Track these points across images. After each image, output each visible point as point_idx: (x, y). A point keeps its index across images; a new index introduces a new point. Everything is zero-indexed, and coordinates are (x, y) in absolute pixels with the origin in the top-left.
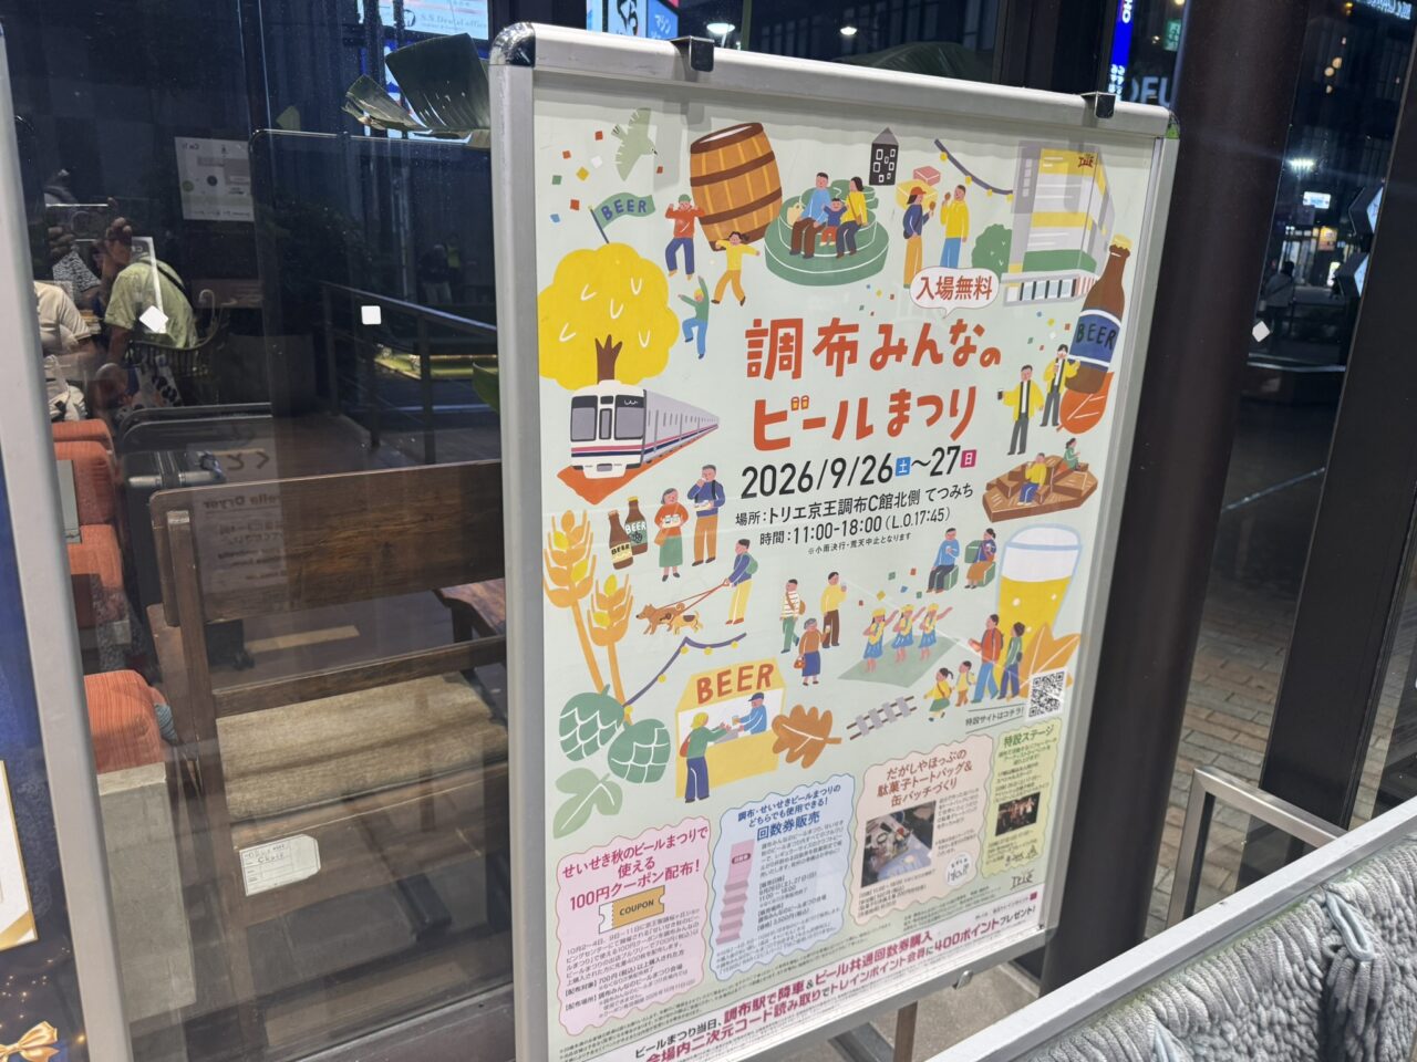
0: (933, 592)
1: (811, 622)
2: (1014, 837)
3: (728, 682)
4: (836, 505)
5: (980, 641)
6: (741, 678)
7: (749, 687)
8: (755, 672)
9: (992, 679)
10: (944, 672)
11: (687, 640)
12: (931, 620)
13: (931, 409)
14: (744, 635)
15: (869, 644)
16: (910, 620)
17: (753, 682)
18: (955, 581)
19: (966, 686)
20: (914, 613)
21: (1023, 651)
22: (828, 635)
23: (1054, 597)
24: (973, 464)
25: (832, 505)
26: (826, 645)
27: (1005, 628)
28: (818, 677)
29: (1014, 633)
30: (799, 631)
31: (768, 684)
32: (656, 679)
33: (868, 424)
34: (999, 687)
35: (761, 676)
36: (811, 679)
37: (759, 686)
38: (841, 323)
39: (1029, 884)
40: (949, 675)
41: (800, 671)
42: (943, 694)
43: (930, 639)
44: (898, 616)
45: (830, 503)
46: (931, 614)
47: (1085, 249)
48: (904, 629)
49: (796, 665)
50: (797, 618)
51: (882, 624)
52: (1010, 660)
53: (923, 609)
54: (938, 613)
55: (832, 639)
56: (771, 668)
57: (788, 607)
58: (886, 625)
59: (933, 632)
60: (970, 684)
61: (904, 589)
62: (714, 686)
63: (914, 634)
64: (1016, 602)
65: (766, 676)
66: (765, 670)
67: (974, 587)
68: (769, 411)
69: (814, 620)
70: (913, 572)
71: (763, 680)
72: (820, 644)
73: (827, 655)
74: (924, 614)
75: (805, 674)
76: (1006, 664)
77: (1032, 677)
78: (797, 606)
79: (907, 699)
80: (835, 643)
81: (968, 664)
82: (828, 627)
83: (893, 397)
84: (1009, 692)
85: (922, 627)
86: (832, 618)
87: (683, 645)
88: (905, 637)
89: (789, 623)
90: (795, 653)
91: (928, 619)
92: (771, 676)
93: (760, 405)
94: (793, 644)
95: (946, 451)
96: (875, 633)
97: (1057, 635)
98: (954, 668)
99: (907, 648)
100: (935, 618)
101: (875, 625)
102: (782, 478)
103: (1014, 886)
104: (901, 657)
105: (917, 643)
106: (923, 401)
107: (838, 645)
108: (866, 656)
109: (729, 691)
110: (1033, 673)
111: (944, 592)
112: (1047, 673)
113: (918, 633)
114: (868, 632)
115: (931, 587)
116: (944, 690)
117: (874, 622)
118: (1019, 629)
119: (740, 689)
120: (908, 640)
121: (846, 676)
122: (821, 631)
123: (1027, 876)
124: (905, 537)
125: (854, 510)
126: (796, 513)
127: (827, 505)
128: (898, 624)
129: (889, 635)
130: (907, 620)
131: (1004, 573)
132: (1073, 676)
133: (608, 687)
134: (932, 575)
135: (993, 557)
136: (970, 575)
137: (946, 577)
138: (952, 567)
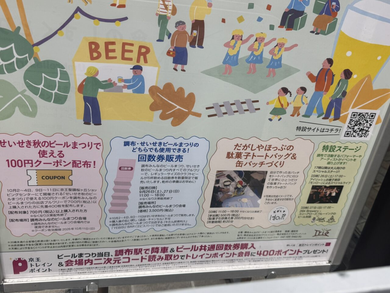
0: (284, 29)
1: (180, 24)
2: (320, 208)
3: (113, 51)
5: (315, 74)
6: (124, 51)
7: (131, 59)
8: (135, 49)
9: (320, 104)
10: (285, 91)
11: (78, 10)
12: (279, 50)
14: (126, 18)
15: (228, 54)
16: (263, 44)
17: (134, 55)
18: (302, 25)
20: (266, 41)
21: (348, 91)
22: (195, 37)
23: (379, 58)
26: (192, 45)
27: (337, 70)
28: (185, 67)
29: (343, 77)
30: (171, 28)
31: (146, 61)
32: (56, 33)
34: (325, 111)
35: (140, 54)
36: (179, 67)
37: (138, 61)
39: (326, 237)
40: (289, 94)
41: (171, 59)
42: (282, 105)
43: (276, 64)
44: (253, 39)
46: (280, 45)
48: (257, 50)
49: (168, 53)
50: (169, 18)
51: (240, 42)
52: (337, 93)
53: (274, 39)
54: (286, 46)
55: (198, 41)
56: (148, 50)
57: (163, 7)
58: (242, 44)
59: (280, 59)
60: (303, 103)
61: (260, 19)
62: (102, 50)
63: (264, 56)
64: (349, 54)
65: (145, 55)
66: (143, 50)
67: (317, 34)
69: (183, 23)
70: (269, 8)
71: (142, 57)
72: (188, 43)
73: (192, 53)
74: (274, 43)
75: (175, 61)
76: (333, 96)
77: (351, 111)
78: (170, 8)
79: (254, 102)
80: (201, 46)
81: (304, 89)
82: (195, 32)
84: (332, 116)
85: (272, 52)
86: (199, 25)
87: (76, 12)
88: (257, 57)
89: (163, 20)
90: (167, 44)
91: (277, 48)
92: (148, 56)
94: (166, 37)
96: (233, 47)
97: (376, 86)
98: (293, 89)
99: (257, 65)
100: (283, 49)
101: (234, 41)
103: (315, 235)
104: (252, 71)
105: (266, 63)
107: (203, 48)
108: (224, 62)
109: (115, 58)
110: (353, 108)
111: (293, 31)
112: (364, 111)
113: (267, 56)
114: (227, 45)
115: (282, 25)
116: (283, 103)
117: (233, 38)
118: (348, 74)
119: (123, 58)
121: (208, 72)
122: (189, 33)
123: (325, 232)
128: (253, 45)
129: (244, 52)
130: (260, 44)
131: (343, 29)
132: (382, 118)
133: (19, 28)
134: (285, 15)
135: (336, 14)
136: (316, 23)
137: (296, 20)
138: (302, 13)
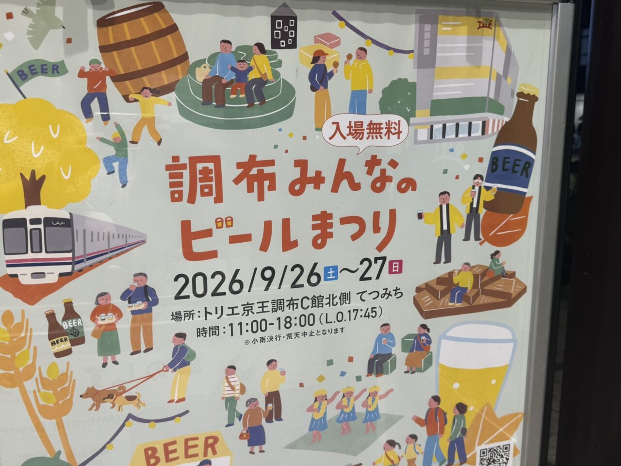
0: (373, 376)
1: (252, 401)
3: (175, 451)
4: (270, 305)
5: (423, 417)
6: (187, 448)
7: (196, 455)
8: (201, 443)
9: (438, 450)
10: (392, 443)
11: (130, 416)
12: (373, 400)
13: (354, 228)
14: (187, 412)
15: (313, 419)
16: (352, 399)
17: (200, 450)
18: (393, 367)
19: (413, 455)
20: (355, 394)
21: (467, 427)
22: (271, 412)
23: (494, 382)
24: (400, 271)
25: (265, 304)
26: (269, 420)
27: (448, 407)
28: (264, 447)
29: (457, 413)
30: (241, 408)
31: (214, 452)
32: (104, 447)
33: (292, 239)
34: (446, 457)
35: (207, 446)
36: (256, 449)
37: (205, 454)
38: (258, 159)
40: (397, 446)
41: (246, 442)
42: (392, 461)
43: (373, 416)
44: (340, 396)
45: (263, 303)
46: (373, 395)
47: (492, 96)
48: (347, 407)
49: (241, 437)
50: (238, 398)
51: (325, 402)
52: (456, 432)
53: (365, 390)
54: (380, 394)
55: (275, 414)
56: (216, 440)
57: (229, 389)
58: (328, 403)
59: (377, 409)
60: (418, 453)
61: (343, 374)
62: (161, 454)
63: (356, 411)
64: (456, 385)
65: (212, 446)
66: (211, 441)
67: (413, 373)
68: (194, 228)
69: (255, 400)
70: (351, 359)
71: (210, 450)
72: (264, 420)
73: (270, 429)
74: (366, 394)
75: (251, 444)
76: (451, 438)
77: (478, 449)
78: (238, 387)
80: (279, 418)
81: (414, 437)
82: (270, 405)
83: (315, 218)
84: (457, 460)
85: (365, 404)
86: (274, 397)
87: (127, 420)
88: (348, 414)
89: (230, 402)
91: (370, 399)
92: (217, 446)
93: (186, 225)
94: (236, 420)
95: (373, 261)
96: (318, 410)
97: (500, 413)
98: (401, 439)
99: (351, 423)
100: (377, 398)
101: (317, 404)
102: (212, 284)
104: (346, 431)
105: (360, 420)
106: (344, 221)
107: (281, 420)
108: (311, 429)
109: (177, 458)
110: (479, 444)
112: (494, 445)
113: (360, 410)
114: (310, 409)
115: (370, 372)
117: (316, 400)
118: (461, 408)
119: (187, 456)
120: (352, 416)
121: (293, 446)
122: (264, 408)
124: (339, 331)
125: (286, 309)
126: (230, 311)
127: (260, 305)
128: (341, 402)
129: (332, 412)
130: (349, 400)
131: (441, 361)
132: (519, 448)
133: (59, 452)
134: (371, 362)
135: (429, 348)
136: (408, 362)
137: (384, 364)
138: (390, 355)
